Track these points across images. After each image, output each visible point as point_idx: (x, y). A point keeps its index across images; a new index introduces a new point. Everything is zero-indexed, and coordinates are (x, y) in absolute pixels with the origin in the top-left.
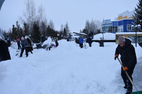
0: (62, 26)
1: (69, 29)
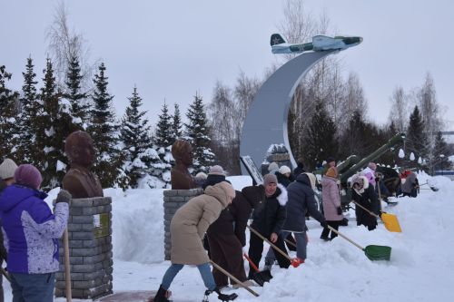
1: (442, 115)
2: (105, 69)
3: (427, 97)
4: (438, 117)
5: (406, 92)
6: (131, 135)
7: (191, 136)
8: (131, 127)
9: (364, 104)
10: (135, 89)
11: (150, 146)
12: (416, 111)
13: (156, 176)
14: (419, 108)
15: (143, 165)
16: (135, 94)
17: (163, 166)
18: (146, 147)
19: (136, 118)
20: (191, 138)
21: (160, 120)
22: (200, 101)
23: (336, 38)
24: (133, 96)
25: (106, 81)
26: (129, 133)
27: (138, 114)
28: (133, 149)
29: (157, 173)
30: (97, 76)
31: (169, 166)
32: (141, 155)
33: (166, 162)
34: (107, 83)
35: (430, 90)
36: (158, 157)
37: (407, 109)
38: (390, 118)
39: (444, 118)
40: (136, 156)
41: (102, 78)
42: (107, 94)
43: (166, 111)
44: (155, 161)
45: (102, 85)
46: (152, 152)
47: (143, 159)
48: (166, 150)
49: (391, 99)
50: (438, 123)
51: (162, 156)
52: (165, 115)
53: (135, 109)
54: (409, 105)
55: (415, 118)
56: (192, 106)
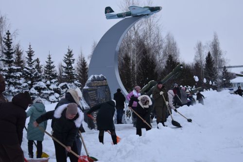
0: (199, 46)
1: (224, 56)
2: (10, 34)
3: (215, 46)
4: (222, 57)
5: (203, 44)
6: (28, 74)
7: (66, 73)
8: (28, 69)
9: (177, 51)
10: (30, 46)
11: (40, 80)
12: (209, 55)
13: (45, 98)
14: (211, 53)
15: (37, 92)
16: (30, 49)
17: (49, 92)
18: (38, 81)
19: (31, 63)
20: (67, 75)
21: (46, 64)
22: (71, 52)
23: (144, 8)
24: (29, 50)
25: (11, 41)
26: (27, 72)
27: (32, 61)
28: (30, 82)
29: (46, 96)
30: (5, 38)
31: (53, 92)
32: (34, 86)
33: (51, 90)
34: (11, 43)
35: (216, 43)
36: (46, 87)
37: (204, 54)
38: (195, 59)
39: (225, 58)
40: (32, 87)
41: (8, 40)
42: (12, 50)
43: (50, 58)
44: (44, 89)
45: (9, 44)
46: (42, 84)
47: (36, 88)
48: (51, 82)
49: (195, 48)
50: (221, 61)
51: (48, 86)
52: (50, 61)
53: (31, 58)
54: (205, 51)
55: (209, 58)
56: (66, 55)
